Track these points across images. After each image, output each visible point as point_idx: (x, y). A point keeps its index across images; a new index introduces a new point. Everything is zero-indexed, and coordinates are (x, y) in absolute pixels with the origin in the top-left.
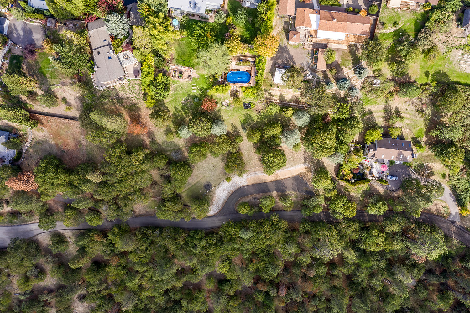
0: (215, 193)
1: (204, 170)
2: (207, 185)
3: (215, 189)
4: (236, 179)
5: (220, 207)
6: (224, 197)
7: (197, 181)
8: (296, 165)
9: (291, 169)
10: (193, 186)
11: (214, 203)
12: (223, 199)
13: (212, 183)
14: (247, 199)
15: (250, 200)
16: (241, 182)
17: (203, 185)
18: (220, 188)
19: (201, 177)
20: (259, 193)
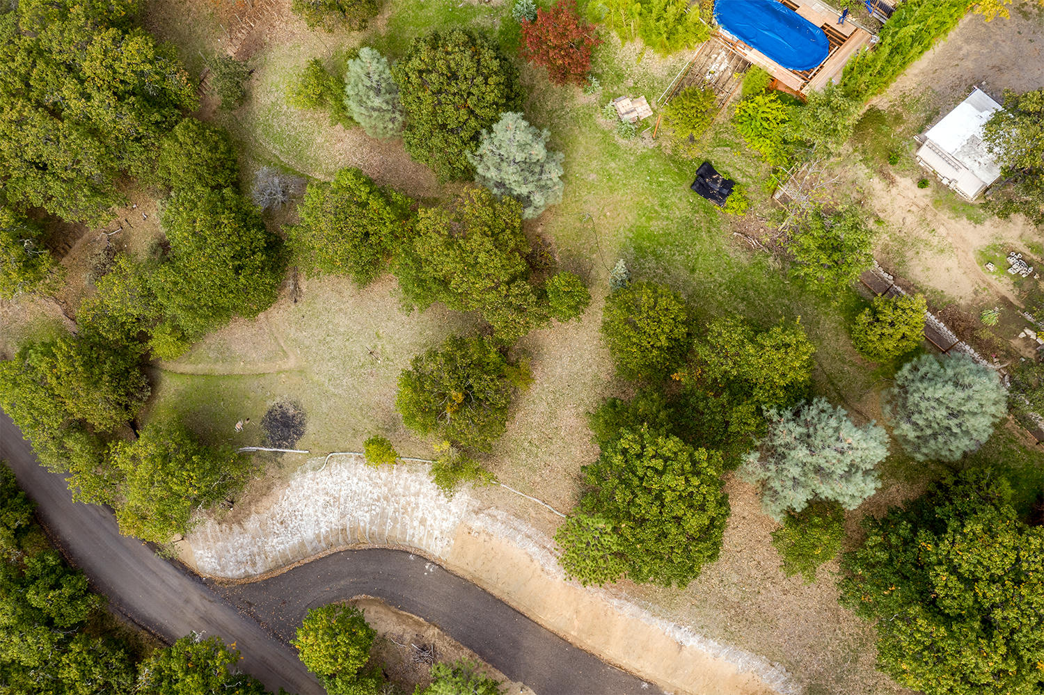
0: (284, 480)
1: (323, 342)
2: (284, 415)
3: (299, 464)
4: (414, 487)
5: (260, 568)
6: (309, 534)
7: (262, 367)
8: (730, 637)
9: (692, 642)
10: (229, 376)
11: (252, 524)
12: (296, 540)
13: (311, 428)
14: (385, 622)
15: (400, 639)
16: (423, 522)
17: (270, 404)
18: (322, 475)
19: (291, 363)
20: (465, 640)
